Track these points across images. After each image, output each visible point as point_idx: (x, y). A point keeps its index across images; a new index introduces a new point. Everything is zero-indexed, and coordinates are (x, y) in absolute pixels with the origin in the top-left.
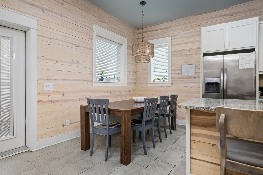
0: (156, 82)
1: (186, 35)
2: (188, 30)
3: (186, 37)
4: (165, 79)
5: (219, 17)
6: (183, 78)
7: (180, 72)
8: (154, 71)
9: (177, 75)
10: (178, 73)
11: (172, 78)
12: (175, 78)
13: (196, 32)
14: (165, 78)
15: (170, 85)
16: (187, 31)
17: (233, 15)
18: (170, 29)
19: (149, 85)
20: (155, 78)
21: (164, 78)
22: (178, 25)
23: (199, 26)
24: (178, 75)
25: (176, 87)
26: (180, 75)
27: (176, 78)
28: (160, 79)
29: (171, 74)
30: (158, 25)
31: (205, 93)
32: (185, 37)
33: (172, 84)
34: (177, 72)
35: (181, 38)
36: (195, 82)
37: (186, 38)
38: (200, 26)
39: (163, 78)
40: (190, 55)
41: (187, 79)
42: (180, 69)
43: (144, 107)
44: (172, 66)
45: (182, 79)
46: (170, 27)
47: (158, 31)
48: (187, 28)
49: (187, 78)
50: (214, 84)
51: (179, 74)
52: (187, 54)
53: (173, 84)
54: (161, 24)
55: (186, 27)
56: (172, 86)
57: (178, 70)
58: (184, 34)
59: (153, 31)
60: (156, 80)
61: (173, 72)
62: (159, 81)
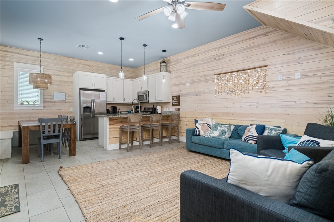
0: (24, 105)
5: (82, 64)
6: (55, 102)
7: (53, 97)
8: (21, 94)
9: (49, 100)
11: (44, 102)
13: (66, 69)
14: (35, 101)
15: (43, 108)
16: (58, 66)
17: (90, 66)
19: (15, 108)
20: (23, 101)
21: (35, 102)
23: (68, 65)
25: (48, 110)
26: (52, 100)
27: (48, 102)
28: (30, 102)
29: (44, 98)
30: (28, 51)
31: (84, 113)
32: (56, 71)
33: (44, 107)
34: (50, 97)
35: (53, 70)
36: (65, 106)
39: (33, 101)
40: (61, 85)
42: (53, 95)
47: (27, 56)
48: (58, 64)
49: (59, 102)
50: (88, 107)
51: (52, 99)
52: (59, 84)
56: (45, 108)
57: (50, 96)
58: (56, 68)
59: (21, 54)
60: (25, 103)
61: (45, 97)
62: (29, 104)
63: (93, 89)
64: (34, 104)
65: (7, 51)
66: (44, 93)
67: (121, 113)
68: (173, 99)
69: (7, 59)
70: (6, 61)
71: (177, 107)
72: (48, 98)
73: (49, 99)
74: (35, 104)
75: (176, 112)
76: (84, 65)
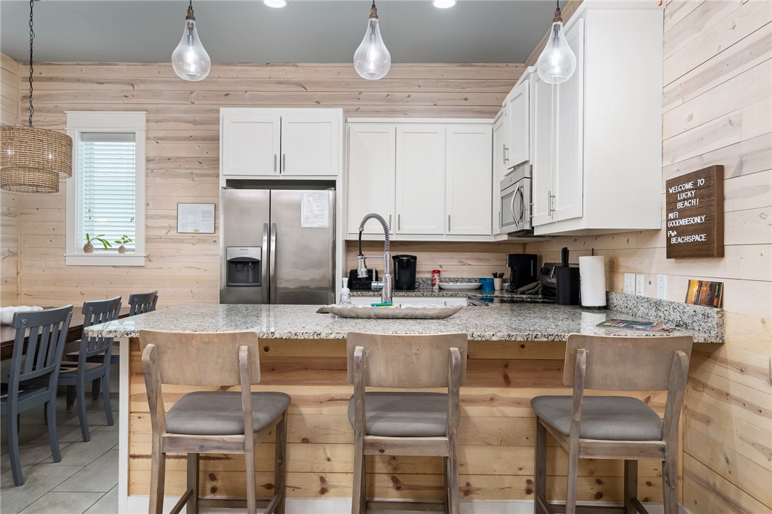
0: (94, 252)
1: (189, 117)
2: (196, 102)
3: (190, 123)
4: (126, 242)
5: (276, 83)
6: (181, 241)
7: (173, 223)
8: (88, 215)
9: (163, 233)
10: (166, 225)
11: (148, 240)
12: (157, 242)
14: (126, 239)
15: (142, 262)
16: (193, 103)
17: (305, 86)
18: (142, 87)
19: (69, 261)
20: (91, 237)
21: (122, 241)
22: (167, 82)
23: (226, 95)
24: (168, 232)
25: (161, 268)
26: (173, 233)
27: (160, 242)
28: (109, 242)
29: (147, 227)
30: (103, 65)
31: (228, 286)
32: (186, 122)
33: (148, 258)
34: (165, 223)
35: (176, 120)
36: (214, 255)
37: (190, 125)
38: (228, 97)
39: (119, 238)
40: (202, 175)
41: (194, 244)
42: (174, 213)
43: (14, 339)
44: (148, 205)
45: (180, 246)
46: (142, 82)
47: (101, 85)
48: (193, 95)
49: (194, 241)
50: (248, 263)
51: (170, 228)
52: (195, 171)
53: (150, 261)
54: (114, 65)
55: (191, 93)
56: (150, 264)
57: (166, 217)
58: (186, 112)
59: (84, 81)
60: (97, 244)
61: (152, 223)
62: (106, 249)
63: (281, 178)
64: (121, 250)
65: (51, 79)
66: (149, 207)
67: (441, 289)
68: (671, 203)
69: (50, 105)
70: (49, 111)
71: (705, 271)
72: (160, 228)
73: (164, 228)
74: (126, 246)
75: (691, 308)
76: (282, 87)
